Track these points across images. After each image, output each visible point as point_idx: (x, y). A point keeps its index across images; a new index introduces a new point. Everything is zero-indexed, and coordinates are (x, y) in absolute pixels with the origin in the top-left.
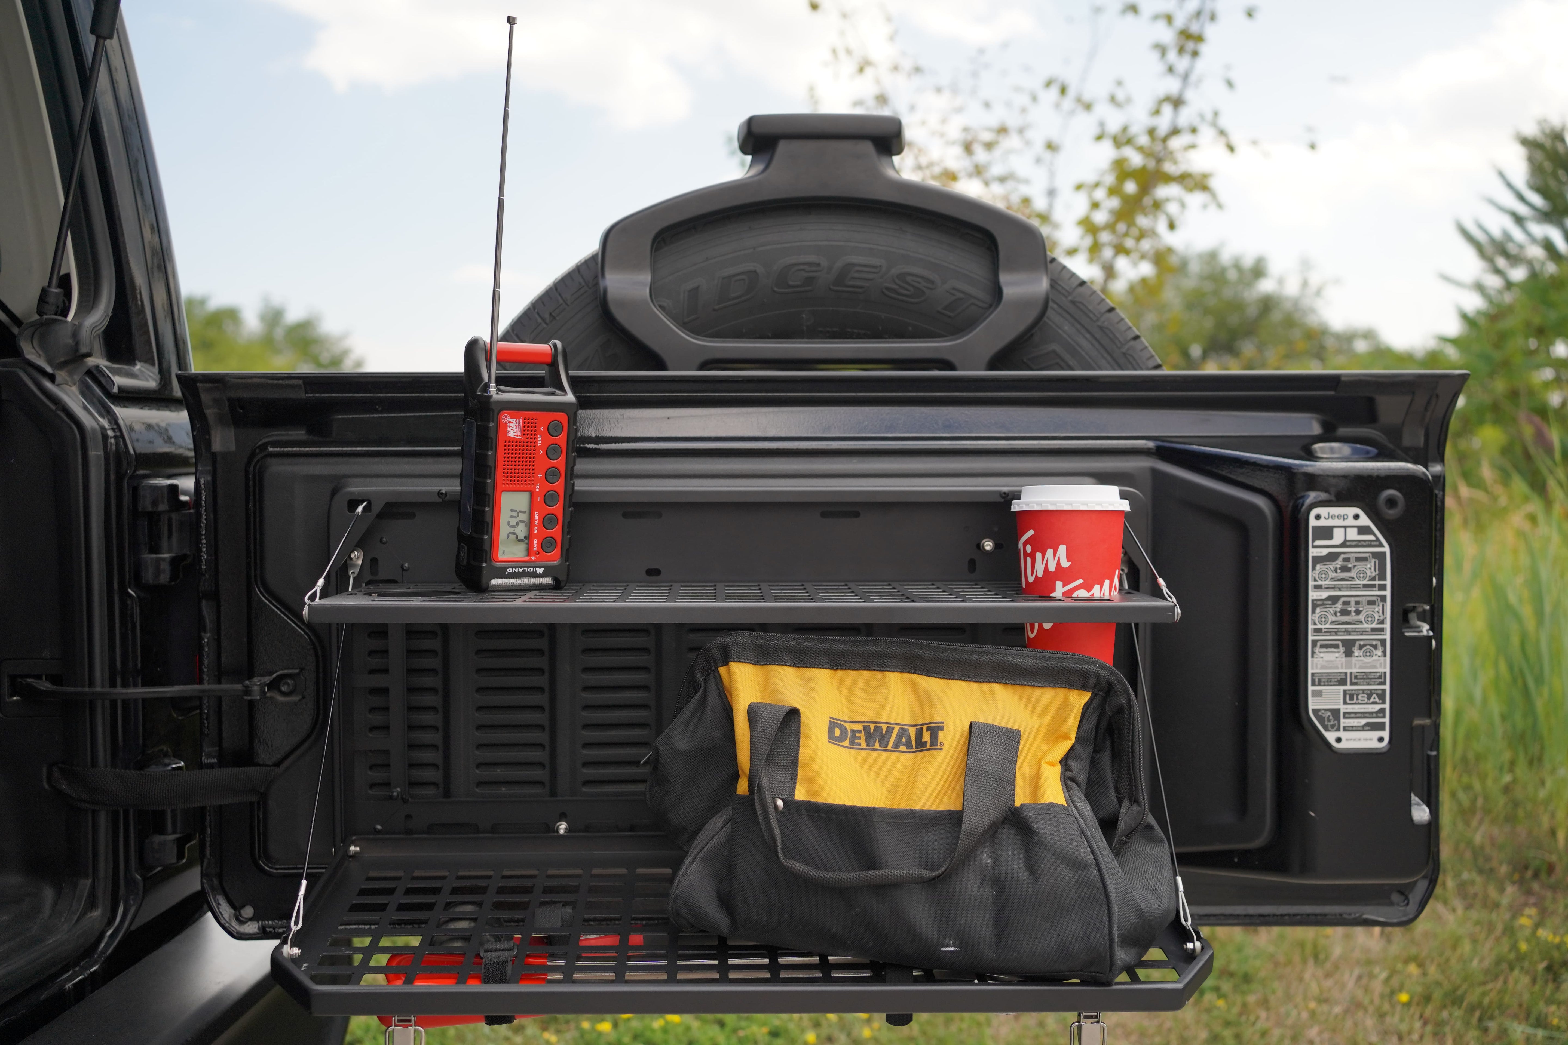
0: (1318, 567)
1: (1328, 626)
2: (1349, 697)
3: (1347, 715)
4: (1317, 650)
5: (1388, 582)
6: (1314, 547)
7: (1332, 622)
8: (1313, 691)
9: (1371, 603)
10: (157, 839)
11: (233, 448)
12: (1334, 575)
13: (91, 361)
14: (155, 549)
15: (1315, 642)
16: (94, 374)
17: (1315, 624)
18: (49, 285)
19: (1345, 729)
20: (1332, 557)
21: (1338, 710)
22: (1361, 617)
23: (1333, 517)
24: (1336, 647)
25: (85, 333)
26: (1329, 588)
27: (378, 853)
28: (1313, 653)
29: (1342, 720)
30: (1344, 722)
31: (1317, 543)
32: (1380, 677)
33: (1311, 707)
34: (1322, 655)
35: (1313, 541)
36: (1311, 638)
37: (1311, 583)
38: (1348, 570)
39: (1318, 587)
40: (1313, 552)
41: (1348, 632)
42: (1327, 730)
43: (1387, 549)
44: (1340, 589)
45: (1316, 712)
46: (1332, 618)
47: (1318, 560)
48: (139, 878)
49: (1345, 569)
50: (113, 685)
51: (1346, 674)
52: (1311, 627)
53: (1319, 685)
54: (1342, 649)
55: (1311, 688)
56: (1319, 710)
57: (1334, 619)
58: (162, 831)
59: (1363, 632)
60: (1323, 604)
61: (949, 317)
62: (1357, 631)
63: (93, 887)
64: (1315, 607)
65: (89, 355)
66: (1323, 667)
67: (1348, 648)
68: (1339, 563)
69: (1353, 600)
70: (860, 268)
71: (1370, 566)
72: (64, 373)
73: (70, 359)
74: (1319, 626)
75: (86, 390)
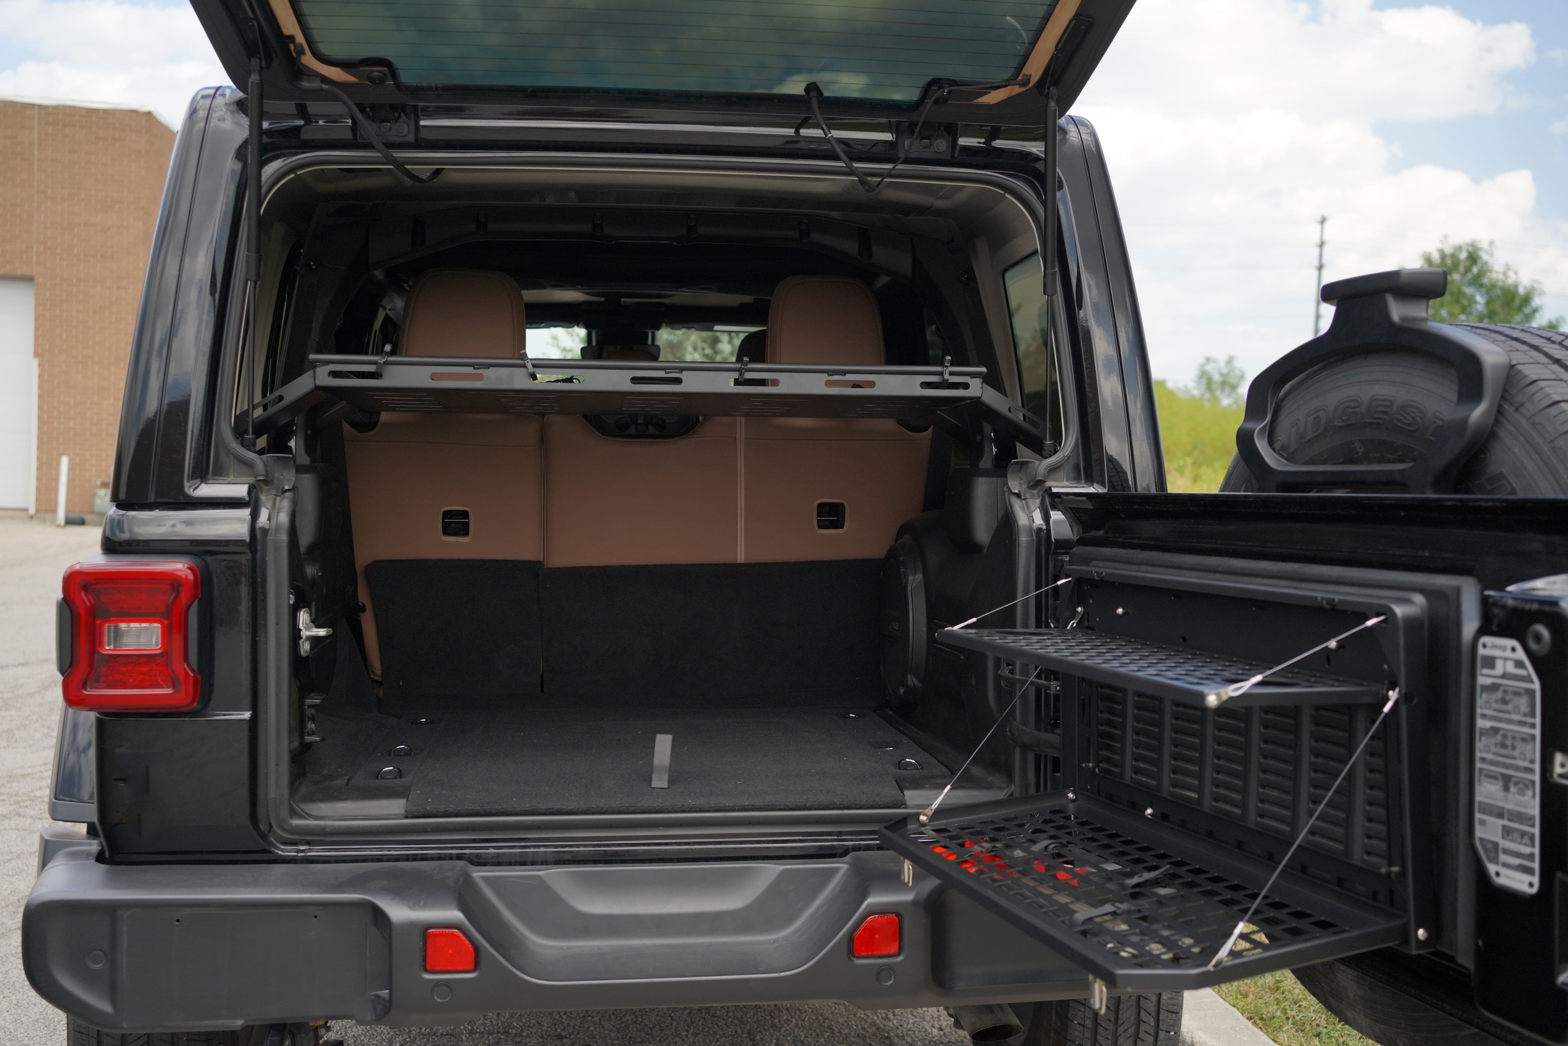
0: (1484, 695)
1: (1490, 756)
2: (1507, 832)
3: (1506, 851)
4: (1483, 778)
5: (1538, 721)
6: (1481, 675)
7: (1493, 753)
8: (1479, 818)
9: (1524, 740)
12: (1495, 706)
13: (1049, 484)
15: (1481, 770)
16: (1048, 491)
17: (1481, 752)
18: (1045, 439)
19: (1505, 865)
20: (1494, 688)
21: (1498, 844)
22: (1516, 753)
23: (1495, 647)
24: (1496, 778)
25: (1041, 469)
26: (1491, 718)
28: (1480, 781)
29: (1500, 855)
30: (1503, 858)
31: (1484, 671)
32: (1530, 819)
33: (1477, 834)
34: (1486, 784)
35: (1481, 670)
36: (1478, 765)
37: (1479, 711)
38: (1507, 702)
39: (1484, 716)
40: (1480, 680)
41: (1506, 766)
42: (1489, 861)
43: (1537, 686)
44: (1499, 721)
45: (1481, 840)
46: (1493, 749)
47: (1483, 688)
49: (1504, 702)
51: (1503, 808)
52: (1478, 754)
53: (1485, 814)
54: (1501, 783)
55: (1477, 815)
56: (1484, 839)
57: (1495, 750)
59: (1517, 768)
60: (1487, 733)
62: (1512, 767)
64: (1481, 734)
65: (1044, 481)
66: (1486, 797)
67: (1506, 783)
68: (1499, 694)
69: (1510, 734)
70: (1381, 403)
71: (1523, 702)
72: (1034, 491)
73: (1035, 483)
74: (1484, 755)
75: (1043, 501)
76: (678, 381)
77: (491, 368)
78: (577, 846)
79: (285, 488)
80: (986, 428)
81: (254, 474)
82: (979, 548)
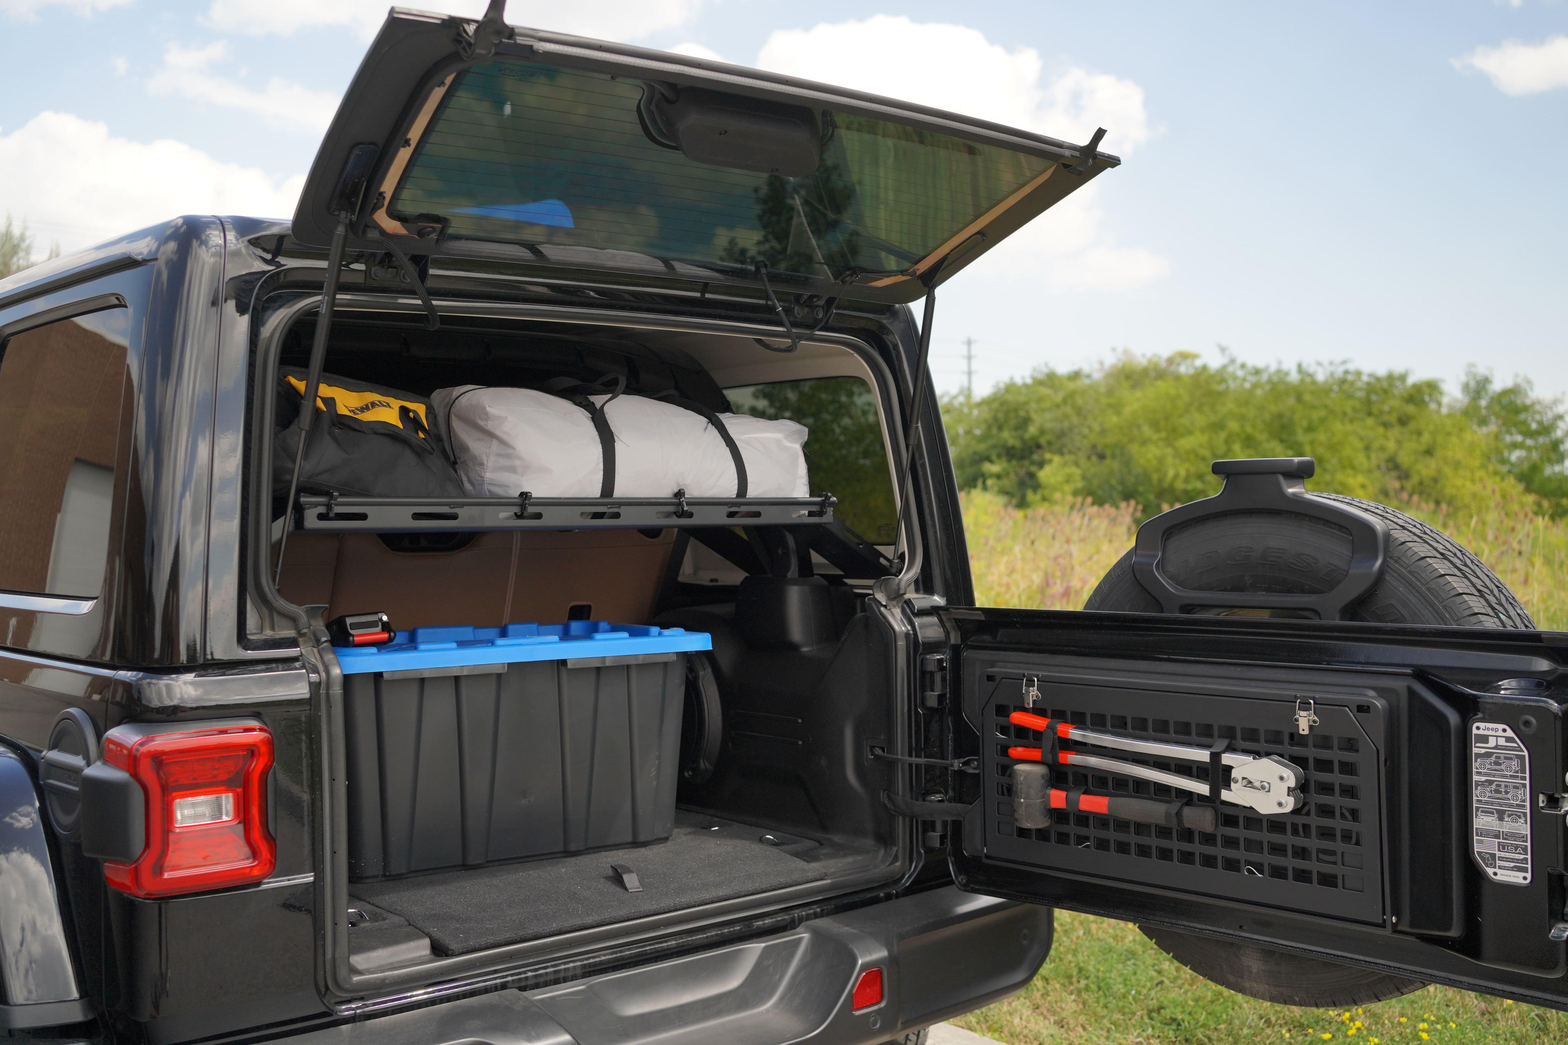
0: (1478, 760)
1: (1486, 799)
2: (1503, 847)
3: (1501, 859)
4: (1479, 813)
5: (1527, 775)
6: (1476, 747)
7: (1489, 797)
8: (1477, 839)
9: (1516, 787)
10: (932, 834)
12: (1489, 767)
13: (907, 596)
14: (932, 690)
15: (1477, 808)
16: (908, 602)
17: (1477, 797)
18: (894, 559)
19: (1499, 868)
20: (1487, 755)
21: (1494, 855)
22: (1509, 796)
23: (1488, 729)
24: (1493, 813)
25: (903, 584)
26: (1485, 775)
28: (1477, 815)
29: (1498, 862)
31: (1478, 745)
32: (1523, 837)
33: (1475, 850)
34: (1482, 817)
35: (1475, 744)
36: (1475, 805)
37: (1474, 770)
38: (1500, 764)
39: (1479, 774)
40: (1475, 750)
41: (1501, 805)
42: (1487, 866)
43: (1525, 753)
44: (1494, 776)
45: (1479, 853)
46: (1488, 794)
47: (1478, 756)
48: (923, 851)
49: (1497, 764)
50: (910, 755)
51: (1499, 832)
52: (1475, 798)
53: (1481, 836)
54: (1496, 815)
55: (1475, 838)
56: (1482, 852)
57: (1490, 795)
58: (934, 831)
59: (1511, 806)
60: (1482, 785)
62: (1506, 805)
63: (897, 851)
64: (1477, 785)
65: (905, 594)
66: (1483, 825)
67: (1501, 816)
68: (1492, 759)
69: (1503, 784)
71: (1515, 764)
72: (894, 603)
73: (896, 596)
74: (1480, 798)
75: (903, 612)
76: (617, 516)
77: (465, 507)
79: (324, 639)
80: (791, 542)
81: (297, 628)
82: (794, 647)
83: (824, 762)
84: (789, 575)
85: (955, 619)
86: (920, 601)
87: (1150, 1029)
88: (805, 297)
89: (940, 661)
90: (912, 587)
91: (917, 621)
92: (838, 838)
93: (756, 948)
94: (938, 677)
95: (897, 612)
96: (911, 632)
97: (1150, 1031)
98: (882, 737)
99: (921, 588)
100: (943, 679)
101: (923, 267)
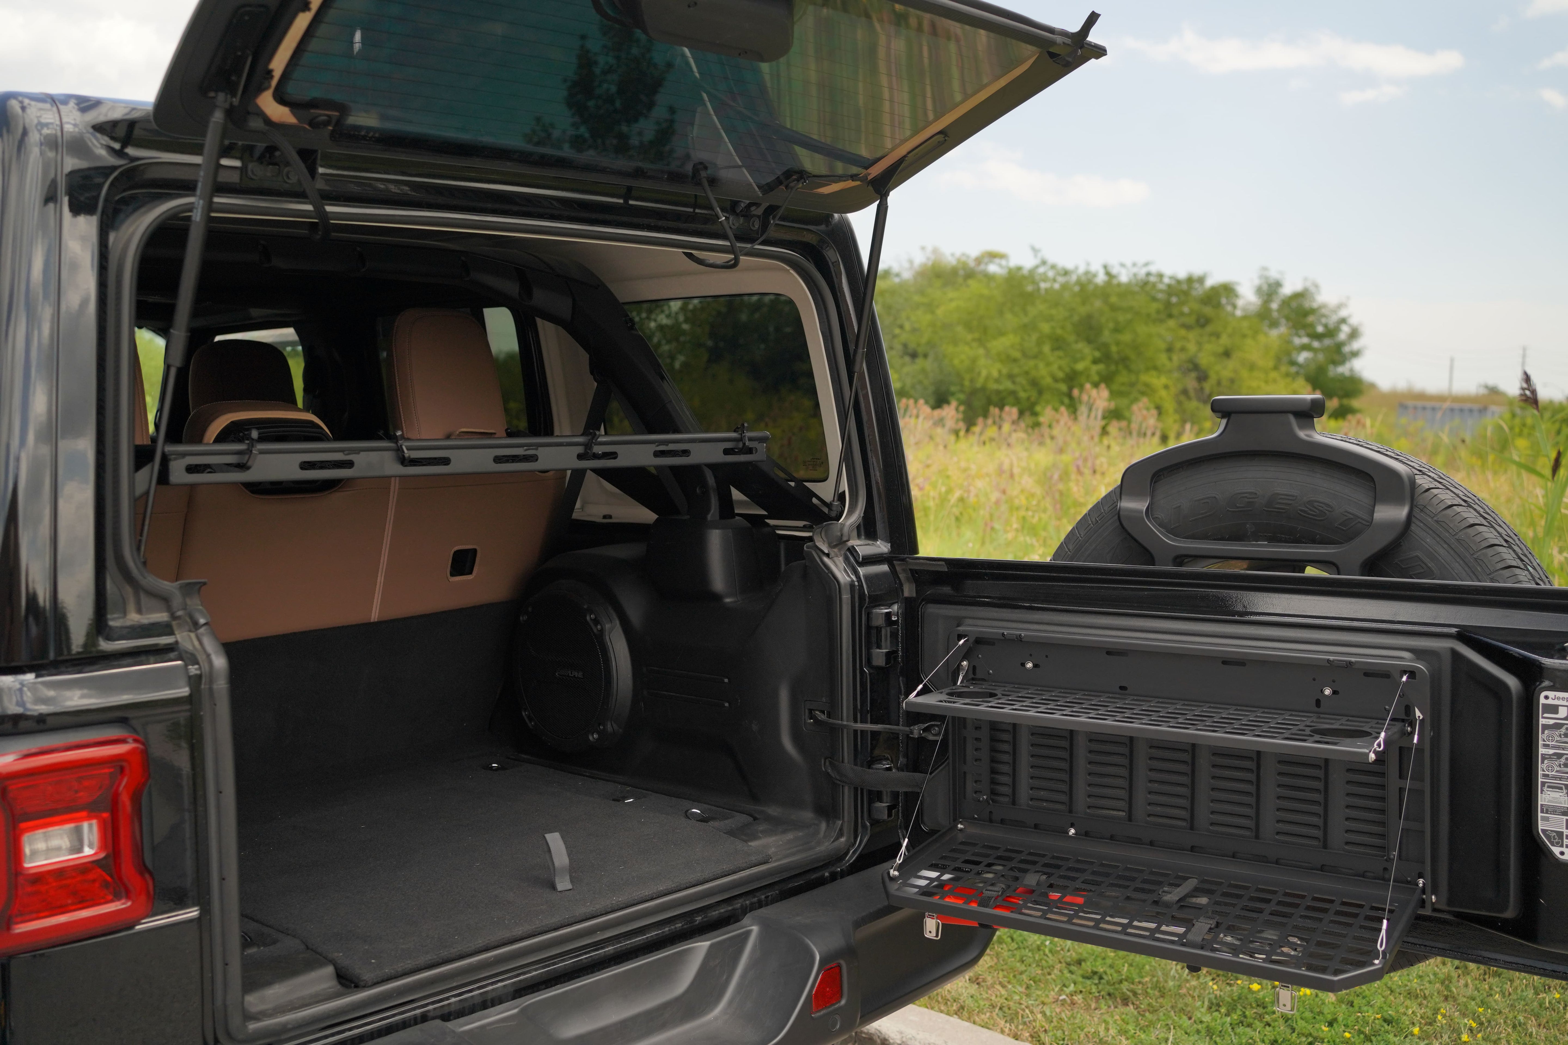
0: (1546, 732)
1: (1553, 773)
4: (1545, 789)
6: (1543, 718)
7: (1557, 771)
8: (1541, 816)
10: (878, 805)
11: (914, 595)
12: (1559, 739)
13: (851, 543)
14: (879, 647)
15: (1543, 784)
16: (852, 550)
17: (1544, 771)
18: (833, 501)
20: (1557, 726)
21: (1562, 833)
23: (1559, 698)
24: (1561, 789)
25: (846, 529)
26: (1554, 747)
27: (973, 830)
28: (1542, 791)
29: (1565, 840)
31: (1545, 715)
33: (1540, 828)
34: (1549, 793)
35: (1543, 714)
36: (1540, 780)
37: (1541, 742)
39: (1546, 746)
40: (1542, 721)
42: (1553, 845)
44: (1563, 749)
45: (1544, 831)
47: (1545, 727)
48: (869, 825)
49: (1566, 735)
50: (856, 721)
52: (1540, 772)
53: (1547, 813)
54: (1565, 791)
55: (1540, 814)
56: (1547, 830)
57: (1558, 769)
58: (881, 801)
60: (1550, 758)
61: (1343, 530)
63: (842, 825)
64: (1543, 759)
65: (848, 541)
66: (1549, 801)
68: (1563, 730)
70: (1283, 497)
72: (836, 550)
73: (839, 542)
74: (1547, 773)
75: (846, 559)
76: (535, 459)
77: (362, 453)
78: (529, 972)
79: (202, 621)
80: (711, 480)
81: (169, 609)
82: (716, 598)
83: (755, 727)
84: (709, 517)
85: (910, 570)
86: (864, 548)
87: (1072, 985)
88: (743, 205)
89: (888, 615)
90: (855, 533)
91: (862, 571)
92: (773, 811)
93: (701, 946)
94: (886, 632)
95: (840, 560)
96: (856, 583)
97: (1072, 987)
98: (824, 700)
99: (863, 533)
100: (894, 635)
101: (875, 171)
